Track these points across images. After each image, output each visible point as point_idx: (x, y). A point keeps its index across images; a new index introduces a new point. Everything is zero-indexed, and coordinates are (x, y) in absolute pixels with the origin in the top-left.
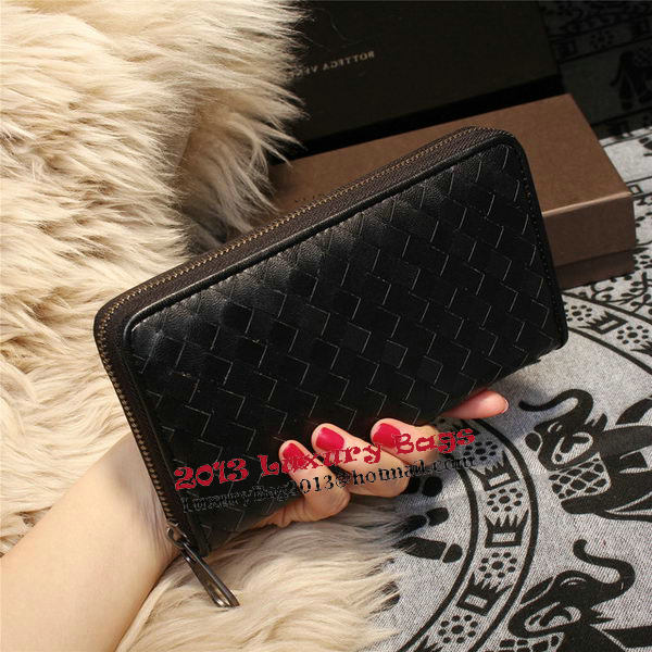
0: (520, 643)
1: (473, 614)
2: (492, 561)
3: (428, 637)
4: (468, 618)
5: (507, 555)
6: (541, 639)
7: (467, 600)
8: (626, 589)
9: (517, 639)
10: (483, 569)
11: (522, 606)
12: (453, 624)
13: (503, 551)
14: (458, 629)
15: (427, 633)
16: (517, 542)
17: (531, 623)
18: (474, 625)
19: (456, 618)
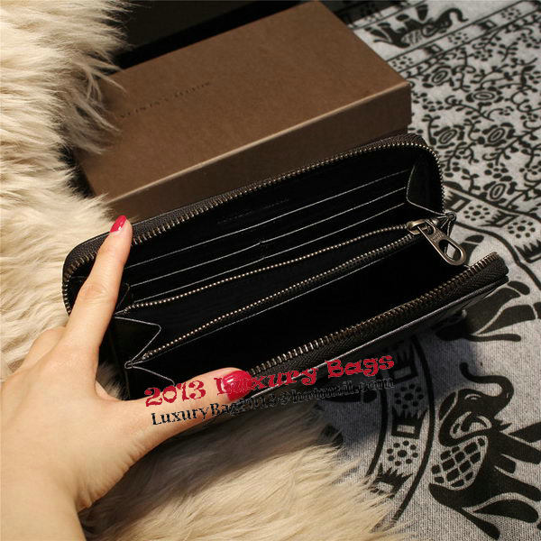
0: (454, 451)
1: (409, 440)
2: (403, 394)
3: (381, 464)
4: (406, 443)
5: (412, 386)
6: (469, 442)
7: (399, 430)
8: (510, 397)
9: (450, 449)
10: (399, 402)
11: (442, 421)
12: (396, 451)
13: (407, 384)
14: (402, 454)
15: (379, 462)
16: (414, 374)
17: (455, 431)
18: (413, 447)
19: (397, 445)
